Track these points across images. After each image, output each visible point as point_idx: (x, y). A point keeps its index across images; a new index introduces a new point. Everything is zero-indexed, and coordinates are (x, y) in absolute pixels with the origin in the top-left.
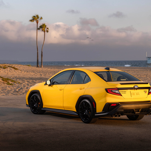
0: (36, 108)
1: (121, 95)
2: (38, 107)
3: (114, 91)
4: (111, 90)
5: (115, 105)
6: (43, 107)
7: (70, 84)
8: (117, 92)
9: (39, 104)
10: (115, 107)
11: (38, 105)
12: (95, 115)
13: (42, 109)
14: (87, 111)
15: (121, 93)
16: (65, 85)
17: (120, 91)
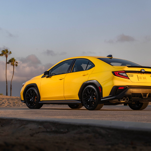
0: (33, 102)
1: (129, 79)
2: (34, 101)
3: (121, 74)
4: (118, 73)
5: (123, 88)
6: (41, 100)
7: (71, 72)
8: (124, 75)
9: (36, 98)
10: (122, 90)
11: (34, 99)
12: (101, 100)
13: (39, 102)
14: (92, 98)
15: (128, 76)
16: (66, 74)
17: (127, 74)
